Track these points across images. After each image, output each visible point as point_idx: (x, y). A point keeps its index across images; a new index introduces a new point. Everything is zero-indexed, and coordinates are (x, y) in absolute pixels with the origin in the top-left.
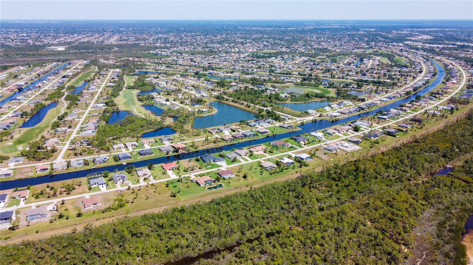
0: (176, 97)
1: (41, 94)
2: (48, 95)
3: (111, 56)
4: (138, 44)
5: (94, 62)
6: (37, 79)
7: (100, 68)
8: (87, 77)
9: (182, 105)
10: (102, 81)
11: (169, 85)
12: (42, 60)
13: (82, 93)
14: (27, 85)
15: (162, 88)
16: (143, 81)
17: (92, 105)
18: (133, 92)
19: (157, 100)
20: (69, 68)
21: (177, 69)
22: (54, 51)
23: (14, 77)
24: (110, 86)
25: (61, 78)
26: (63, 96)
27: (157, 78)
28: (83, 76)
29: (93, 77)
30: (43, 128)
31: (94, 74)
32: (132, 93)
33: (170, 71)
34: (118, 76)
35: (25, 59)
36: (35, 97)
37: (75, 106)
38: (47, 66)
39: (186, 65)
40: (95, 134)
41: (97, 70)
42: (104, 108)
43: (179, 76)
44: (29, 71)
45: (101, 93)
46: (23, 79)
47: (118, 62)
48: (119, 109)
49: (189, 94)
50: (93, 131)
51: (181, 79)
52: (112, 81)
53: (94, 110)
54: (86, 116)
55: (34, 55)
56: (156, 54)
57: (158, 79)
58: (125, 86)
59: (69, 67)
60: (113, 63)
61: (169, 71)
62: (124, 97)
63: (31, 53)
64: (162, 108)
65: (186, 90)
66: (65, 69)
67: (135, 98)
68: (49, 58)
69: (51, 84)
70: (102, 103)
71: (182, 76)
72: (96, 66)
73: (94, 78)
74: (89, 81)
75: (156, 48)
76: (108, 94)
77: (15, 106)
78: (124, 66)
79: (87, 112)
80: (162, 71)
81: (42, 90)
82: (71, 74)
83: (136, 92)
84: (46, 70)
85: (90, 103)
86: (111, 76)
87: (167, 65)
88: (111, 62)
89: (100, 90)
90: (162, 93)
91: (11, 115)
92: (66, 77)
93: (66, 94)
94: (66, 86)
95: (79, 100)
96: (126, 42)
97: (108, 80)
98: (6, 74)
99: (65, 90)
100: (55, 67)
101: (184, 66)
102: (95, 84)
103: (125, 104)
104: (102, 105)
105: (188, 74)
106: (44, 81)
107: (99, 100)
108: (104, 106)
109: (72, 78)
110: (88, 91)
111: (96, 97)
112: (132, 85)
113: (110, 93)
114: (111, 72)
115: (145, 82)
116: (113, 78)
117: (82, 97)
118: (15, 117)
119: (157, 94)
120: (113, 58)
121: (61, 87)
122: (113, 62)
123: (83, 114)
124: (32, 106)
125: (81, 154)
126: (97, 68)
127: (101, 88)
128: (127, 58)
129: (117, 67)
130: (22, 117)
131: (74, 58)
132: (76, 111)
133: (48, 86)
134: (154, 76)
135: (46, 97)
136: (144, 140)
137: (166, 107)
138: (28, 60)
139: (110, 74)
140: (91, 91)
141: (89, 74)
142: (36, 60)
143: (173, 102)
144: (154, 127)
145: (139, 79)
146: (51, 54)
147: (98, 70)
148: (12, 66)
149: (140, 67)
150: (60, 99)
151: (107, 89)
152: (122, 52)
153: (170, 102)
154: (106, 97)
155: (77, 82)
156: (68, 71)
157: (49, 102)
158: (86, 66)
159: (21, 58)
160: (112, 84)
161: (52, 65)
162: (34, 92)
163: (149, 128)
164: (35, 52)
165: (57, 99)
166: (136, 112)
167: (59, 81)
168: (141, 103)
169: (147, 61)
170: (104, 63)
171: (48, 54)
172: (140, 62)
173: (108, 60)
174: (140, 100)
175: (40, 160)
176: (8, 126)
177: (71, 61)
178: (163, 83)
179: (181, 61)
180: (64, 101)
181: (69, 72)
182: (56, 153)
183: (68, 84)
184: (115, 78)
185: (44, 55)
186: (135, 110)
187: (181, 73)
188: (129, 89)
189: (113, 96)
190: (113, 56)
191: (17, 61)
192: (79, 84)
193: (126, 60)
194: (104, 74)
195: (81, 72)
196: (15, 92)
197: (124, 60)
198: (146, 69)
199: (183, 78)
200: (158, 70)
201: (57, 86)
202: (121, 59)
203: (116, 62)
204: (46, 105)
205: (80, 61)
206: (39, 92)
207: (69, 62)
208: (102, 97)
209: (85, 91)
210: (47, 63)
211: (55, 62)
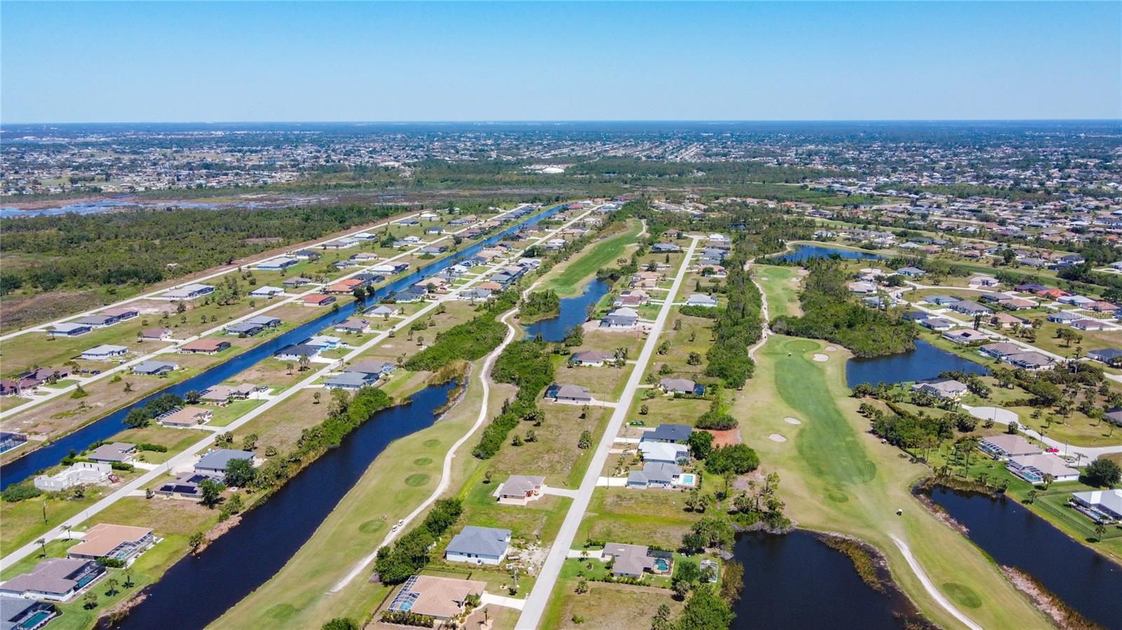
1: (416, 327)
2: (438, 337)
3: (688, 191)
4: (761, 165)
5: (639, 208)
6: (446, 254)
7: (655, 230)
8: (608, 257)
10: (665, 281)
13: (577, 337)
16: (843, 293)
17: (611, 439)
18: (819, 358)
19: (1013, 451)
20: (559, 223)
21: (952, 244)
22: (536, 174)
23: (383, 245)
24: (699, 311)
25: (523, 256)
26: (492, 349)
27: (894, 282)
28: (595, 254)
29: (629, 262)
31: (634, 247)
32: (812, 364)
34: (724, 263)
35: (454, 191)
36: (383, 342)
37: (523, 428)
38: (497, 213)
39: (980, 235)
41: (644, 233)
43: (994, 281)
44: (439, 225)
45: (662, 350)
46: (405, 250)
47: (712, 210)
51: (1018, 298)
52: (705, 282)
53: (620, 495)
54: (567, 569)
55: (481, 182)
56: (830, 191)
57: (902, 289)
58: (767, 315)
59: (558, 217)
60: (696, 212)
61: (922, 252)
62: (786, 394)
63: (478, 177)
66: (545, 224)
68: (517, 191)
69: (479, 278)
70: (666, 434)
71: (1005, 281)
72: (643, 221)
73: (634, 263)
74: (614, 277)
75: (817, 175)
76: (694, 359)
77: (263, 395)
78: (735, 224)
79: (581, 500)
80: (898, 254)
82: (558, 242)
83: (830, 359)
84: (486, 225)
86: (697, 262)
87: (900, 230)
88: (690, 210)
89: (656, 328)
90: (989, 386)
91: (172, 475)
92: (539, 255)
93: (510, 337)
94: (525, 295)
95: (552, 390)
96: (723, 159)
97: (687, 275)
98: (368, 231)
99: (516, 310)
100: (517, 217)
102: (634, 293)
103: (811, 459)
104: (669, 451)
105: (1028, 272)
106: (458, 267)
107: (652, 395)
108: (681, 461)
109: (556, 260)
110: (605, 329)
111: (640, 366)
112: (796, 311)
113: (702, 351)
114: (694, 243)
115: (852, 301)
116: (708, 271)
117: (574, 361)
118: (177, 496)
119: (965, 390)
120: (696, 196)
122: (696, 208)
126: (645, 227)
127: (663, 315)
128: (739, 200)
129: (713, 228)
131: (580, 193)
133: (463, 288)
134: (876, 273)
135: (423, 348)
138: (461, 193)
139: (690, 251)
140: (619, 329)
141: (618, 245)
142: (480, 196)
145: (815, 284)
146: (525, 182)
147: (648, 235)
148: (407, 210)
149: (801, 232)
150: (473, 365)
151: (687, 320)
152: (717, 181)
154: (690, 385)
155: (567, 280)
156: (553, 232)
157: (419, 380)
158: (613, 217)
159: (449, 188)
160: (706, 301)
161: (514, 210)
162: (394, 315)
165: (459, 364)
167: (509, 269)
169: (810, 210)
170: (667, 212)
171: (518, 182)
172: (788, 212)
173: (680, 203)
174: (890, 435)
177: (569, 202)
178: (942, 314)
180: (486, 383)
181: (553, 238)
183: (537, 285)
184: (716, 269)
185: (506, 183)
188: (788, 333)
189: (725, 376)
190: (693, 192)
191: (433, 196)
192: (577, 286)
193: (738, 204)
194: (669, 251)
195: (593, 237)
196: (336, 306)
197: (731, 205)
198: (820, 238)
199: (1021, 291)
200: (875, 248)
201: (494, 292)
202: (720, 201)
203: (705, 210)
204: (398, 402)
205: (596, 203)
206: (415, 311)
207: (564, 203)
208: (665, 380)
209: (590, 327)
210: (505, 205)
211: (527, 202)
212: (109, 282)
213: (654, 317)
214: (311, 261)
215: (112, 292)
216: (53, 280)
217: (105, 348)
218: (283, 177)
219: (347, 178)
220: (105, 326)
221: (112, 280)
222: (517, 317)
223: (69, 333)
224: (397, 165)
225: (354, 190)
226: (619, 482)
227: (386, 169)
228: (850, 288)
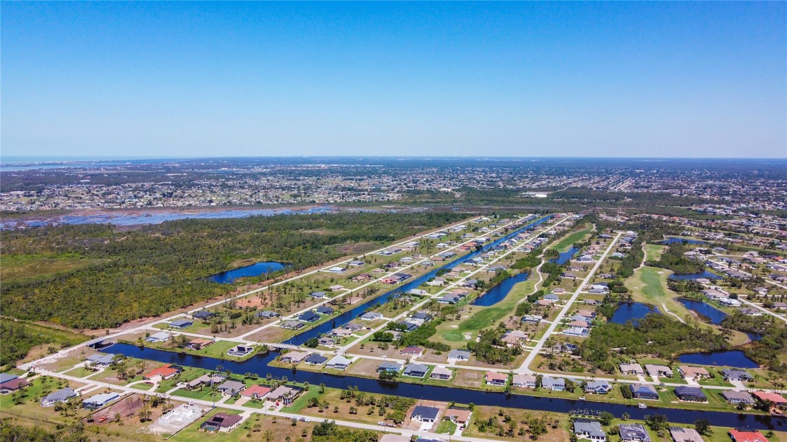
0: (752, 293)
1: (507, 258)
2: (517, 261)
3: (620, 210)
4: (669, 194)
5: (592, 218)
6: (503, 235)
7: (600, 228)
8: (579, 238)
9: (767, 311)
10: (603, 248)
11: (734, 268)
12: (513, 209)
13: (568, 263)
14: (488, 243)
15: (718, 271)
16: (680, 254)
17: (583, 285)
18: (659, 272)
19: (712, 293)
20: (551, 224)
21: (751, 239)
22: (531, 198)
23: (474, 230)
24: (616, 258)
25: (538, 237)
26: (538, 265)
27: (707, 252)
28: (571, 237)
29: (587, 241)
30: (505, 310)
31: (590, 235)
32: (656, 274)
33: (737, 242)
34: (631, 242)
35: (490, 207)
36: (497, 261)
37: (556, 282)
38: (519, 218)
39: (771, 236)
40: (587, 336)
41: (594, 229)
42: (605, 293)
43: (756, 254)
44: (494, 223)
45: (601, 267)
46: (484, 233)
47: (632, 220)
48: (633, 298)
49: (783, 292)
50: (584, 331)
51: (761, 260)
52: (621, 249)
53: (586, 294)
54: (573, 303)
55: (503, 202)
56: (705, 212)
57: (711, 255)
58: (644, 260)
59: (550, 221)
60: (623, 221)
61: (732, 242)
62: (643, 279)
63: (500, 199)
64: (722, 310)
65: (774, 283)
66: (545, 224)
67: (664, 284)
68: (523, 207)
69: (523, 244)
70: (602, 284)
71: (762, 254)
72: (594, 225)
73: (589, 241)
74: (581, 246)
75: (703, 201)
76: (612, 270)
77: (469, 272)
78: (642, 227)
79: (575, 295)
80: (719, 242)
81: (508, 252)
82: (553, 232)
83: (664, 274)
84: (516, 224)
85: (581, 282)
86: (619, 241)
87: (727, 232)
88: (619, 220)
89: (598, 263)
90: (719, 282)
91: (461, 284)
92: (546, 237)
93: (543, 262)
94: (544, 250)
95: (563, 275)
96: (645, 190)
97: (613, 247)
98: (463, 224)
99: (542, 255)
100: (530, 221)
101: (765, 236)
102: (591, 251)
103: (644, 291)
104: (602, 287)
105: (777, 251)
106: (513, 240)
107: (597, 278)
108: (605, 289)
109: (554, 239)
110: (578, 262)
111: (591, 273)
112: (658, 260)
113: (616, 269)
114: (619, 236)
115: (683, 257)
116: (623, 245)
117: (569, 269)
118: (467, 287)
119: (708, 282)
120: (623, 213)
121: (537, 250)
122: (623, 219)
123: (568, 297)
124: (493, 274)
125: (560, 368)
126: (595, 227)
127: (601, 259)
128: (648, 215)
129: (629, 228)
130: (476, 289)
131: (559, 209)
132: (557, 292)
133: (517, 247)
134: (702, 249)
135: (513, 263)
136: (684, 367)
137: (731, 309)
138: (495, 208)
139: (616, 239)
140: (584, 262)
141: (581, 235)
142: (504, 209)
143: (747, 302)
144: (707, 345)
145: (670, 251)
146: (527, 202)
147: (596, 231)
148: (473, 216)
149: (673, 231)
150: (533, 269)
151: (611, 261)
152: (638, 204)
153: (740, 301)
154: (610, 276)
155: (561, 246)
156: (549, 228)
157: (516, 272)
158: (578, 223)
159: (486, 204)
160: (620, 255)
161: (526, 217)
162: (496, 254)
163: (695, 346)
164: (505, 199)
165: (528, 268)
166: (666, 310)
167: (535, 241)
168: (676, 295)
169: (686, 221)
170: (606, 220)
171: (522, 202)
172: (673, 222)
173: (614, 216)
174: (674, 289)
175: (493, 364)
176: (456, 299)
177: (554, 214)
178: (720, 263)
179: (757, 227)
180: (540, 273)
181: (550, 230)
182: (519, 357)
183: (548, 247)
184: (627, 245)
185: (516, 203)
186: (664, 306)
187: (760, 248)
188: (651, 266)
189: (622, 275)
190: (623, 211)
191: (481, 209)
192: (566, 248)
193: (647, 218)
194: (606, 237)
195: (569, 230)
196: (471, 251)
197: (642, 218)
198: (684, 235)
199: (765, 258)
200: (709, 240)
201: (531, 249)
202: (637, 216)
203: (627, 220)
204: (513, 275)
205: (568, 215)
206: (503, 254)
207: (551, 215)
208: (602, 274)
209: (573, 261)
210: (520, 214)
211: (532, 213)
212: (377, 240)
213: (598, 259)
214: (447, 236)
215: (383, 243)
216: (356, 238)
217: (407, 258)
218: (393, 196)
219: (428, 198)
220: (395, 253)
222: (543, 257)
223: (386, 254)
224: (449, 190)
225: (437, 204)
226: (587, 292)
227: (445, 192)
228: (685, 254)
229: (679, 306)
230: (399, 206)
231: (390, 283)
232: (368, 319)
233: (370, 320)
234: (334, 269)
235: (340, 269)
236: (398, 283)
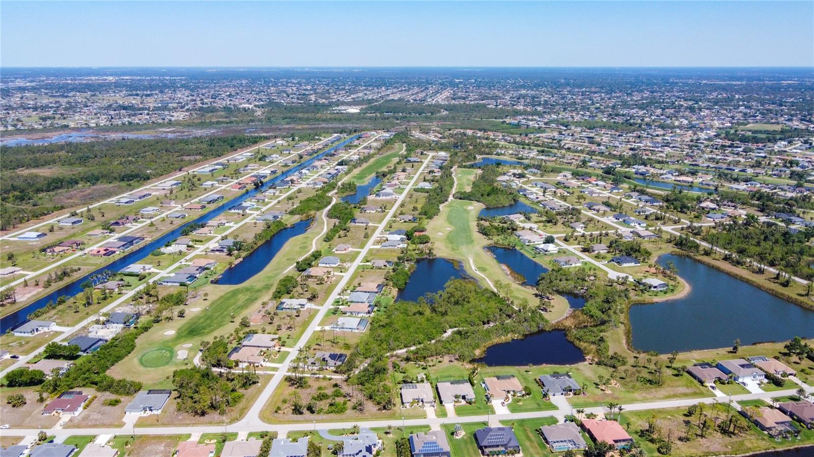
0: (569, 230)
1: (289, 198)
2: (301, 202)
3: (434, 126)
4: (484, 106)
5: (402, 137)
6: (296, 164)
7: (409, 150)
8: (383, 165)
9: (586, 257)
10: (409, 177)
11: (549, 196)
12: (318, 128)
13: (364, 201)
14: (273, 176)
15: (533, 203)
16: (493, 181)
17: (376, 235)
18: (469, 208)
19: (526, 236)
20: (356, 146)
21: (563, 157)
22: (342, 113)
23: (260, 159)
24: (422, 190)
25: (337, 165)
26: (326, 206)
27: (521, 176)
28: (375, 163)
29: (393, 167)
30: (259, 291)
31: (396, 159)
32: (466, 210)
33: (549, 161)
34: (440, 168)
35: (292, 126)
36: (275, 205)
37: (342, 233)
38: (320, 140)
39: (582, 151)
40: (364, 330)
41: (403, 152)
42: (401, 246)
43: (569, 176)
44: (288, 148)
45: (402, 205)
46: (272, 162)
47: (445, 138)
48: (434, 252)
49: (600, 225)
50: (362, 320)
51: (574, 182)
52: (429, 177)
53: (378, 250)
54: (359, 267)
55: (308, 119)
56: (518, 125)
57: (525, 179)
58: (454, 191)
59: (356, 142)
60: (435, 139)
61: (545, 161)
62: (450, 220)
63: (306, 116)
64: (536, 260)
65: (590, 214)
66: (349, 147)
67: (473, 224)
68: (330, 126)
69: (316, 176)
70: (399, 232)
71: (575, 175)
72: (404, 145)
73: (395, 168)
74: (384, 175)
75: (517, 113)
76: (415, 209)
77: (232, 224)
78: (456, 146)
79: (364, 252)
80: (532, 162)
81: (295, 189)
82: (356, 157)
83: (474, 208)
84: (315, 148)
85: (375, 229)
86: (428, 167)
87: (540, 149)
88: (433, 138)
89: (401, 198)
90: (534, 216)
91: (211, 247)
92: (346, 165)
93: (334, 202)
94: (340, 183)
95: (354, 220)
96: (462, 102)
97: (421, 173)
98: (248, 152)
99: (336, 191)
100: (332, 143)
101: (577, 151)
102: (393, 182)
103: (451, 239)
104: (398, 237)
105: (589, 170)
106: (304, 171)
107: (395, 222)
108: (402, 240)
109: (355, 167)
110: (378, 198)
111: (391, 212)
112: (468, 189)
113: (419, 206)
114: (429, 157)
115: (495, 185)
116: (431, 172)
117: (363, 210)
118: (217, 253)
119: (522, 218)
120: (438, 129)
121: (329, 186)
122: (436, 136)
123: (353, 257)
124: (261, 226)
125: (310, 409)
126: (404, 148)
127: (405, 192)
128: (462, 131)
129: (441, 149)
130: (230, 254)
131: (369, 126)
132: (342, 248)
133: (308, 181)
134: (516, 171)
135: (295, 206)
136: (490, 377)
137: (548, 259)
139: (426, 162)
140: (384, 198)
141: (388, 158)
143: (564, 246)
144: (521, 328)
145: (482, 177)
146: (335, 119)
147: (405, 153)
148: (267, 138)
149: (487, 150)
150: (318, 213)
151: (416, 194)
152: (453, 118)
153: (557, 245)
154: (411, 217)
155: (361, 176)
156: (353, 151)
157: (296, 219)
158: (387, 143)
159: (288, 123)
160: (427, 186)
161: (330, 138)
162: (277, 193)
163: (506, 330)
164: (310, 115)
165: (312, 212)
166: (473, 268)
167: (331, 171)
168: (486, 242)
169: (501, 137)
170: (419, 139)
171: (331, 119)
172: (487, 139)
173: (427, 133)
174: (484, 232)
175: (203, 414)
176: (192, 277)
177: (362, 133)
178: (534, 190)
179: (568, 142)
180: (325, 219)
181: (353, 155)
182: (253, 387)
183: (345, 179)
184: (436, 170)
185: (323, 120)
186: (471, 262)
187: (572, 167)
188: (460, 199)
189: (426, 215)
190: (438, 126)
191: (280, 129)
192: (365, 179)
193: (461, 134)
194: (415, 162)
195: (375, 154)
196: (247, 190)
197: (456, 134)
198: (498, 154)
199: (579, 179)
200: (523, 159)
201: (324, 183)
202: (451, 132)
203: (440, 138)
204: (289, 226)
205: (378, 133)
206: (287, 192)
207: (360, 134)
208: (401, 216)
209: (371, 198)
210: (324, 135)
211: (337, 133)
212: (123, 180)
213: (401, 193)
214: (224, 169)
215: (130, 185)
216: (93, 179)
217: (150, 208)
218: (179, 116)
219: (221, 117)
220: (139, 200)
221: (125, 179)
222: (336, 194)
223: (126, 203)
224: (251, 106)
225: (229, 125)
226: (378, 247)
227: (244, 109)
228: (499, 179)
229: (489, 259)
230: (181, 129)
231: (104, 255)
232: (26, 335)
233: (30, 335)
234: (27, 235)
235: (34, 234)
236: (118, 253)
